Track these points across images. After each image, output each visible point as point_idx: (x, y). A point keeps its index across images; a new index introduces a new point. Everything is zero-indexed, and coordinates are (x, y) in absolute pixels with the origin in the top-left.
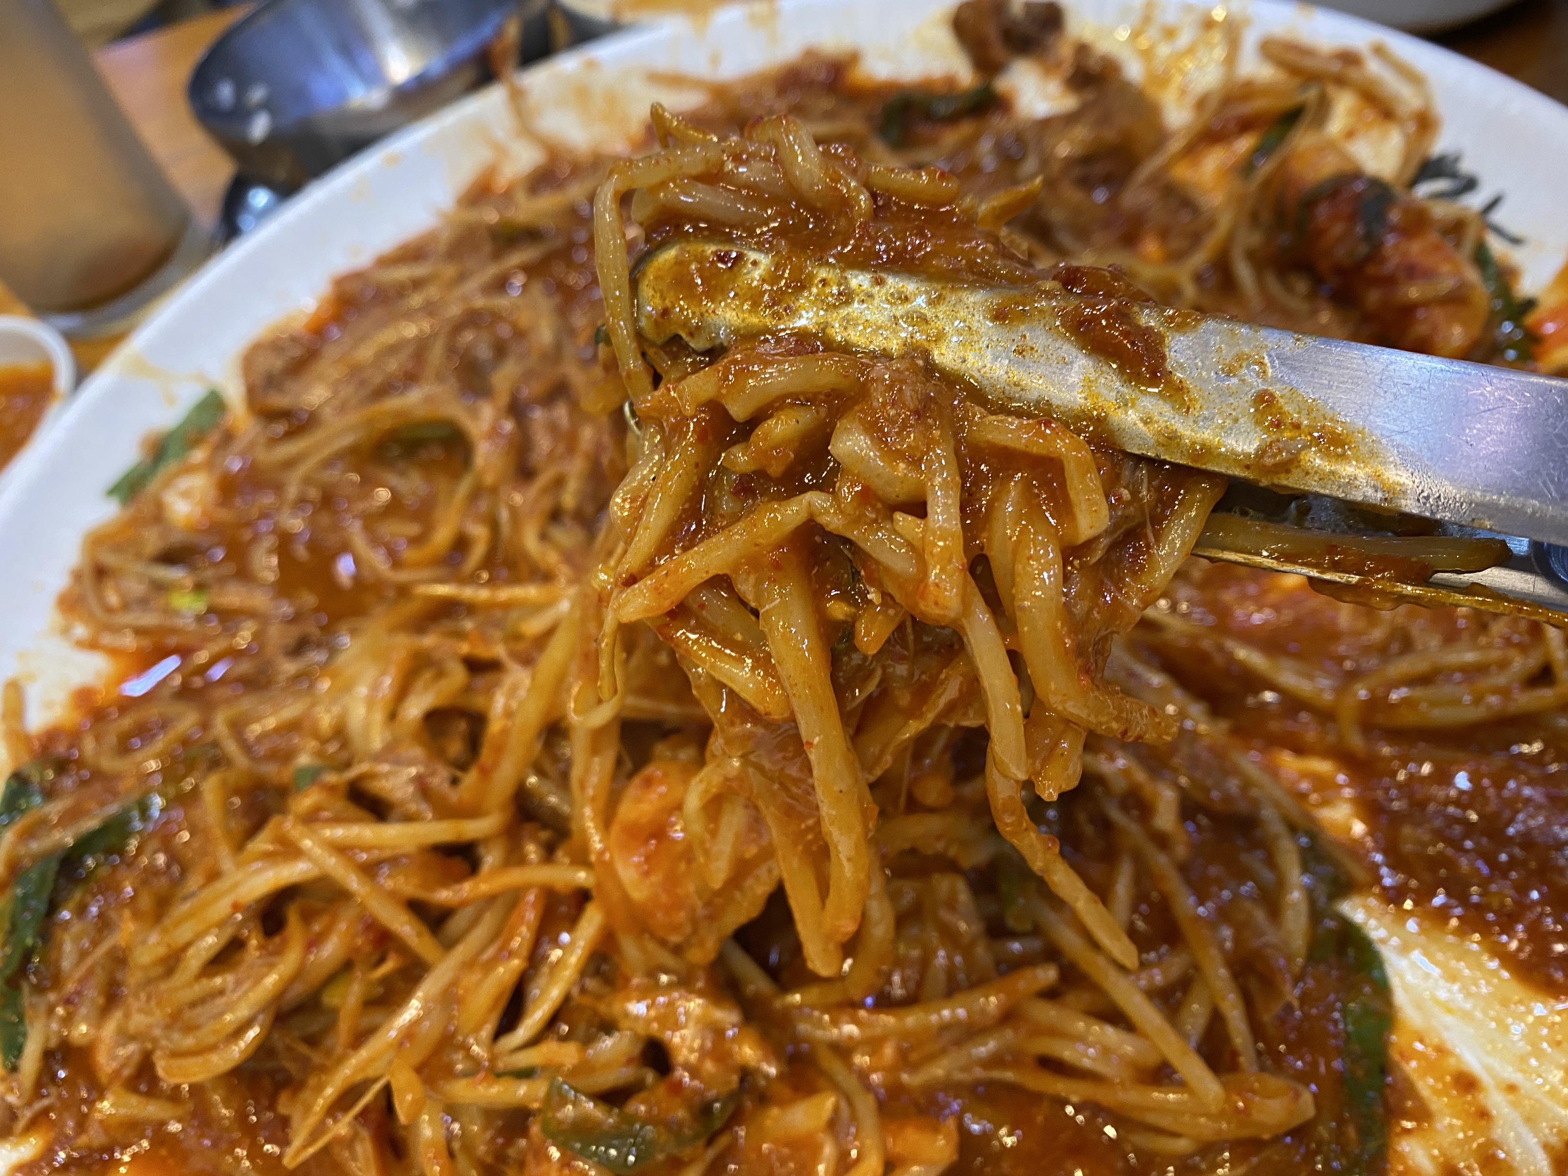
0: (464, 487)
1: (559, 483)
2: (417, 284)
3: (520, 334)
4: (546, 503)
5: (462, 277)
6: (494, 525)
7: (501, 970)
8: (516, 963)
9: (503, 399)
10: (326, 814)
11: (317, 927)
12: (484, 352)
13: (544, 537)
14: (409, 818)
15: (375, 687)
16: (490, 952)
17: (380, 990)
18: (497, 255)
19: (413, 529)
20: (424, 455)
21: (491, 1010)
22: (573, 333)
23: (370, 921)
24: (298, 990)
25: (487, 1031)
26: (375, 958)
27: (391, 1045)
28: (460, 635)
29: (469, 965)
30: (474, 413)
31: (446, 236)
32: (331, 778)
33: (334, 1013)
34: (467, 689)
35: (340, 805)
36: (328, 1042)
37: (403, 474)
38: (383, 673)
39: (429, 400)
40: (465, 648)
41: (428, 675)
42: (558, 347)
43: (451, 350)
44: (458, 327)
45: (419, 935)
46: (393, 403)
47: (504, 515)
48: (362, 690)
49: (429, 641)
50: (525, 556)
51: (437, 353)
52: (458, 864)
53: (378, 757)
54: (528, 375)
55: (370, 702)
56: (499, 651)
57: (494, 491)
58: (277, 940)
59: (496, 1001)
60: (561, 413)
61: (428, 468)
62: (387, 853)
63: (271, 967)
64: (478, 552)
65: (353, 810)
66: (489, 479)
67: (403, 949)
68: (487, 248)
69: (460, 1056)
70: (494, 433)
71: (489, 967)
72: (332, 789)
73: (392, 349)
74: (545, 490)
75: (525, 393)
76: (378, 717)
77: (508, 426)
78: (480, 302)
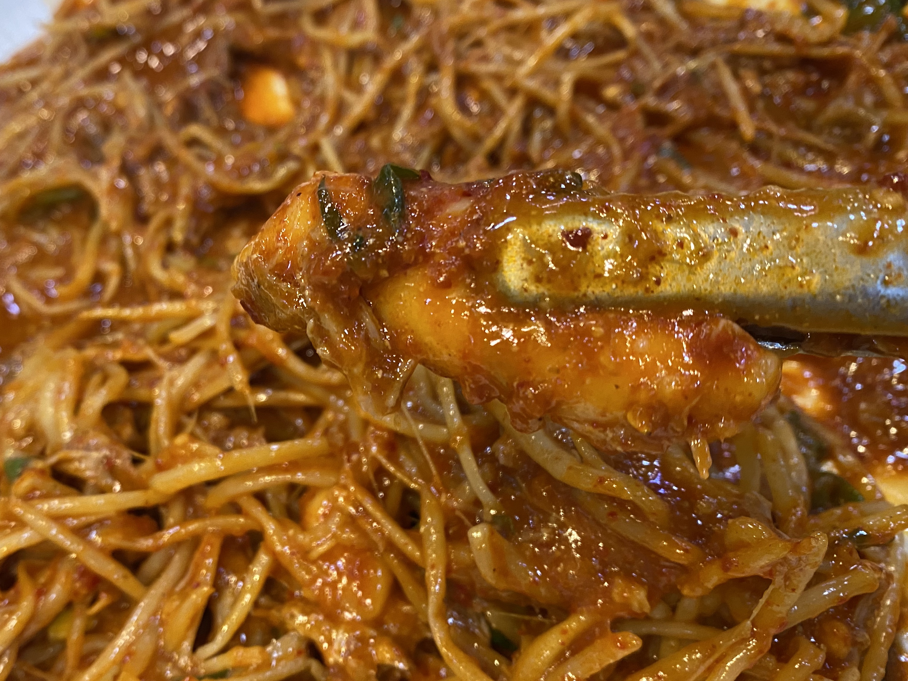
0: (95, 232)
1: (168, 223)
2: (34, 83)
3: (120, 112)
4: (162, 239)
5: (67, 75)
6: (122, 261)
7: (194, 596)
8: (206, 590)
9: (116, 163)
10: (38, 493)
11: (42, 580)
12: (93, 129)
13: (165, 266)
14: (102, 490)
15: (59, 391)
16: (182, 584)
17: (95, 622)
18: (93, 54)
19: (58, 272)
20: (58, 215)
21: (188, 628)
22: (160, 105)
23: (83, 569)
24: (34, 628)
25: (187, 645)
26: (89, 599)
27: (114, 662)
28: (115, 345)
29: (169, 594)
30: (95, 177)
31: (51, 43)
32: (39, 464)
33: (63, 644)
34: (129, 386)
35: (51, 484)
36: (59, 666)
37: (43, 231)
38: (63, 379)
39: (55, 170)
40: (118, 355)
41: (96, 379)
42: (151, 119)
43: (66, 131)
44: (71, 112)
45: (125, 577)
46: (27, 176)
47: (129, 252)
48: (48, 395)
49: (90, 352)
50: (152, 280)
51: (56, 134)
52: (146, 520)
53: (70, 446)
54: (132, 141)
55: (57, 404)
56: (149, 353)
57: (118, 235)
58: (12, 592)
59: (193, 620)
60: (160, 168)
61: (61, 224)
62: (93, 518)
63: (11, 613)
64: (113, 283)
65: (60, 488)
66: (114, 225)
67: (112, 588)
68: (83, 51)
69: (169, 666)
70: (113, 189)
71: (184, 595)
72: (42, 472)
73: (21, 136)
74: (158, 230)
75: (131, 157)
76: (65, 416)
77: (122, 183)
78: (84, 91)
